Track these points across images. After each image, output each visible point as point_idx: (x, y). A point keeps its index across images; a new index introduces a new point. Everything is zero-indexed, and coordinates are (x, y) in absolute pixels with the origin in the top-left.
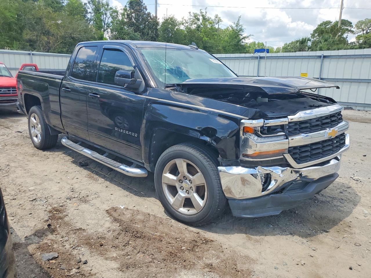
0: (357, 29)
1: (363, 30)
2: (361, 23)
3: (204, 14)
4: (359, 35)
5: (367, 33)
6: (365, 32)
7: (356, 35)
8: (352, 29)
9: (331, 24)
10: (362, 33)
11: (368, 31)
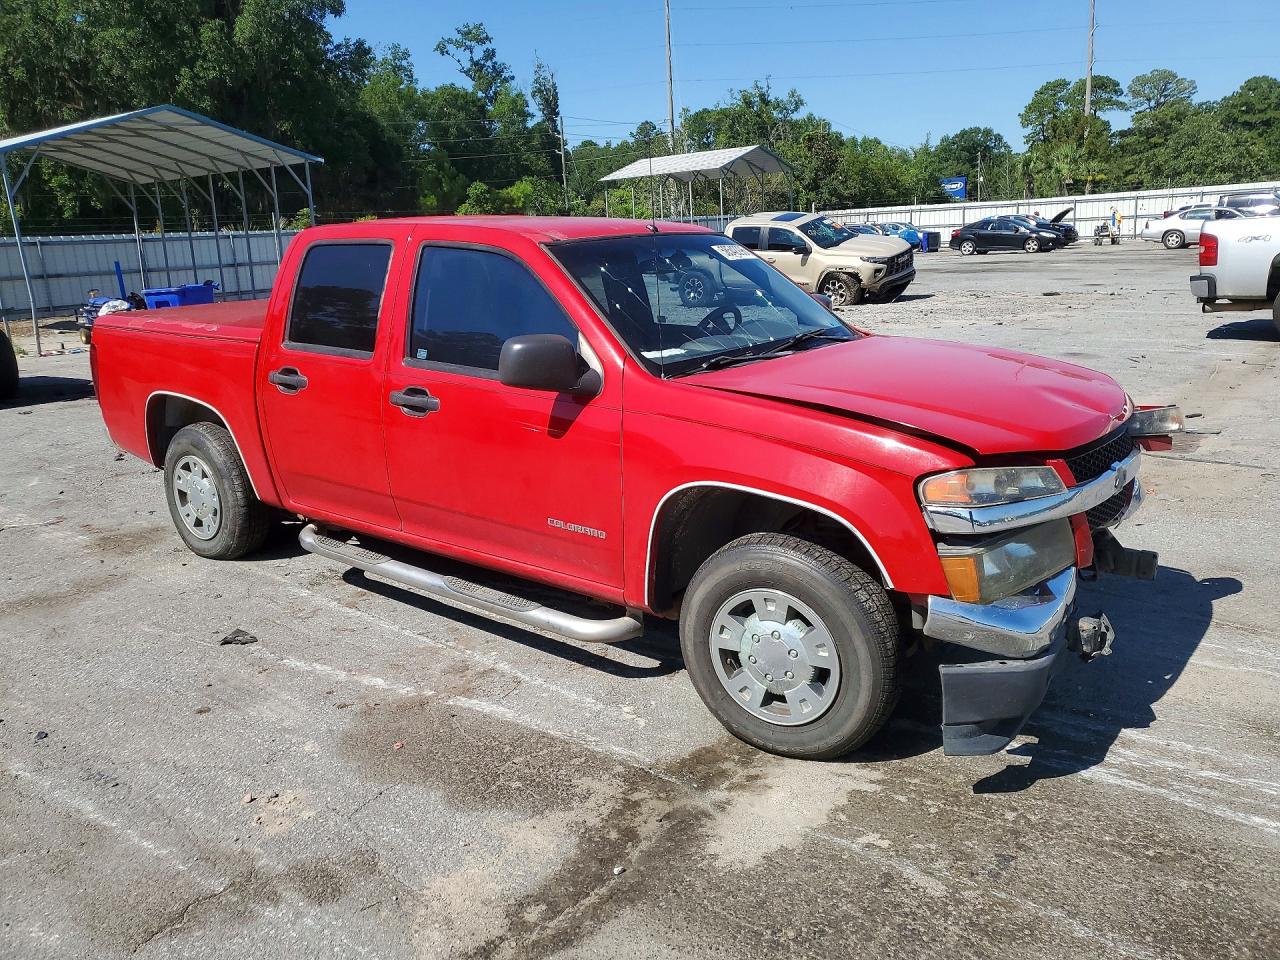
0: (1134, 97)
1: (1149, 100)
2: (1141, 81)
3: (764, 90)
4: (1140, 112)
5: (1158, 104)
6: (1153, 103)
7: (1133, 112)
8: (1121, 99)
9: (1069, 87)
10: (1146, 106)
11: (1162, 100)
